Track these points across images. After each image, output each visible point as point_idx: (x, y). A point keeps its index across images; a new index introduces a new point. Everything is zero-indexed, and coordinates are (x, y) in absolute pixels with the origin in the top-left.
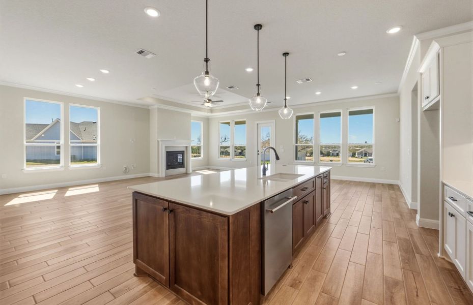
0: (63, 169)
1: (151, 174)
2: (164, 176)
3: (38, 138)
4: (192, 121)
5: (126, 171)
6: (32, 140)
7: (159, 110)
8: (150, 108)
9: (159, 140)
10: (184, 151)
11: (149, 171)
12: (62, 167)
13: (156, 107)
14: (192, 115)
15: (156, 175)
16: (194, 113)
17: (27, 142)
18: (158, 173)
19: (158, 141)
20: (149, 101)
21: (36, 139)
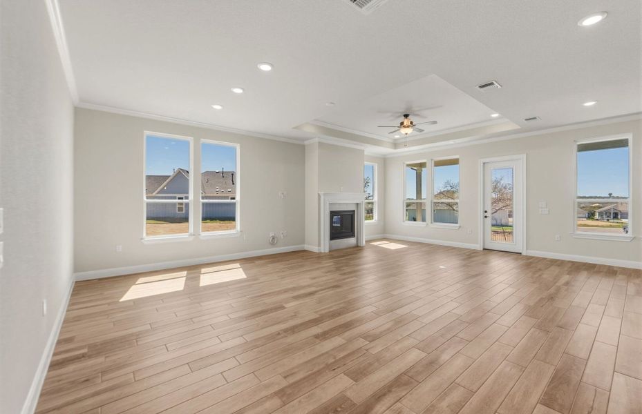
0: (192, 238)
1: (307, 247)
2: (327, 251)
3: (162, 191)
4: (366, 163)
5: (273, 242)
6: (154, 194)
7: (321, 145)
8: (306, 143)
9: (321, 193)
10: (354, 211)
11: (303, 242)
12: (191, 235)
13: (317, 140)
14: (366, 153)
15: (315, 249)
16: (370, 150)
17: (147, 198)
18: (319, 245)
19: (319, 195)
20: (309, 130)
21: (158, 193)
